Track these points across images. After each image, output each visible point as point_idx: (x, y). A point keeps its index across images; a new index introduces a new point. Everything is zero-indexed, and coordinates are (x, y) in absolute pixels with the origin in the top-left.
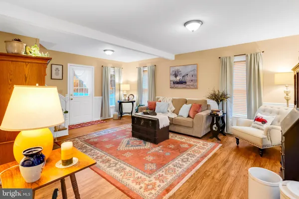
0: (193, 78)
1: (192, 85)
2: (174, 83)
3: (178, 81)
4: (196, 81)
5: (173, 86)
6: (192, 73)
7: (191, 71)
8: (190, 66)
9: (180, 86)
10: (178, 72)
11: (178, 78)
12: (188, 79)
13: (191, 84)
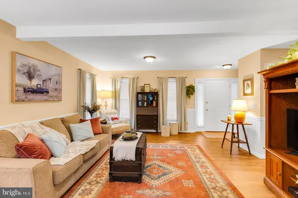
0: (57, 87)
1: (56, 97)
2: (27, 91)
3: (35, 88)
4: (60, 90)
5: (23, 97)
6: (56, 78)
7: (55, 75)
8: (54, 68)
9: (38, 97)
10: (35, 70)
11: (35, 83)
12: (50, 86)
13: (55, 94)
